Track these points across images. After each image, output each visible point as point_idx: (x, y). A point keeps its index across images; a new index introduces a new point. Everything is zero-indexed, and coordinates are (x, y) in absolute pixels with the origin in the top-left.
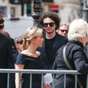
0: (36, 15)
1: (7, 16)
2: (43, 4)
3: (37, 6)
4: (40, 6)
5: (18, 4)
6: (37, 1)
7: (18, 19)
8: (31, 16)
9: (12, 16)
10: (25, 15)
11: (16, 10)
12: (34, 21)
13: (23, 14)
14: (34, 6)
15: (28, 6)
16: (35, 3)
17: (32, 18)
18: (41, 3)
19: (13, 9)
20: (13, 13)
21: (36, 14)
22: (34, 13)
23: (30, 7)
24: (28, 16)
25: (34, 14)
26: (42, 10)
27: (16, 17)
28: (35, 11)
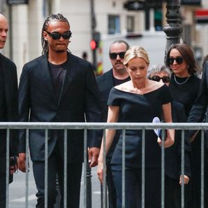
0: (172, 29)
1: (120, 32)
2: (182, 10)
3: (172, 13)
4: (178, 12)
5: (139, 9)
6: (173, 5)
7: (139, 36)
8: (162, 30)
9: (128, 31)
10: (152, 29)
11: (136, 20)
12: (168, 39)
13: (147, 28)
14: (168, 13)
15: (156, 13)
16: (168, 7)
17: (163, 34)
19: (131, 19)
20: (130, 27)
21: (170, 27)
23: (161, 14)
24: (156, 30)
25: (167, 26)
26: (182, 19)
27: (136, 32)
28: (169, 22)
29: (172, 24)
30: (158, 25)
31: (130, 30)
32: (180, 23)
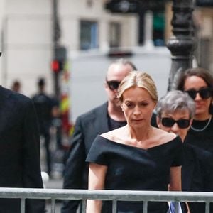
0: (180, 44)
1: (97, 47)
2: (197, 14)
3: (181, 18)
4: (190, 18)
5: (130, 12)
6: (182, 6)
7: (128, 55)
8: (163, 45)
9: (111, 46)
10: (149, 44)
11: (124, 29)
12: (173, 60)
13: (141, 41)
14: (174, 18)
16: (175, 10)
17: (165, 52)
18: (193, 10)
19: (116, 28)
20: (114, 38)
21: (177, 41)
22: (174, 37)
23: (163, 21)
24: (156, 45)
25: (173, 40)
26: (196, 28)
27: (124, 48)
28: (175, 33)
29: (181, 36)
30: (159, 37)
31: (114, 44)
32: (193, 34)
